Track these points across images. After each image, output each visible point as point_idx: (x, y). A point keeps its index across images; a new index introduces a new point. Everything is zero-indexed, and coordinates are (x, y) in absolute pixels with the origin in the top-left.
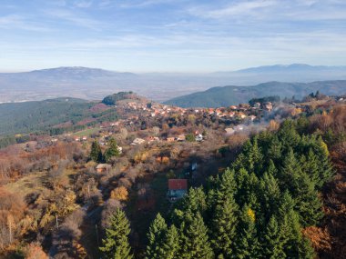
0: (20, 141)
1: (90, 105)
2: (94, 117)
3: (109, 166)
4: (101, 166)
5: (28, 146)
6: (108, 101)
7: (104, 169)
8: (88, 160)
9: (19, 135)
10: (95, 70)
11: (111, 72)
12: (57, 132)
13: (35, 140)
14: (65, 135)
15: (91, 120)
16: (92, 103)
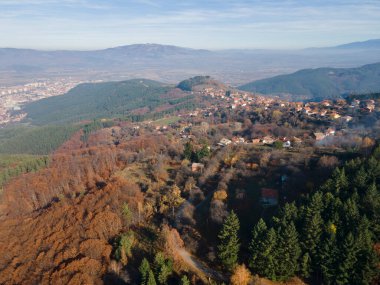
0: (106, 125)
1: (166, 90)
2: (171, 104)
3: (202, 166)
4: (195, 165)
5: (113, 131)
6: (184, 86)
7: (199, 168)
8: (183, 158)
9: (104, 120)
10: (168, 47)
11: (184, 49)
12: (138, 119)
13: (119, 125)
14: (146, 122)
15: (168, 107)
16: (168, 87)
